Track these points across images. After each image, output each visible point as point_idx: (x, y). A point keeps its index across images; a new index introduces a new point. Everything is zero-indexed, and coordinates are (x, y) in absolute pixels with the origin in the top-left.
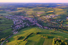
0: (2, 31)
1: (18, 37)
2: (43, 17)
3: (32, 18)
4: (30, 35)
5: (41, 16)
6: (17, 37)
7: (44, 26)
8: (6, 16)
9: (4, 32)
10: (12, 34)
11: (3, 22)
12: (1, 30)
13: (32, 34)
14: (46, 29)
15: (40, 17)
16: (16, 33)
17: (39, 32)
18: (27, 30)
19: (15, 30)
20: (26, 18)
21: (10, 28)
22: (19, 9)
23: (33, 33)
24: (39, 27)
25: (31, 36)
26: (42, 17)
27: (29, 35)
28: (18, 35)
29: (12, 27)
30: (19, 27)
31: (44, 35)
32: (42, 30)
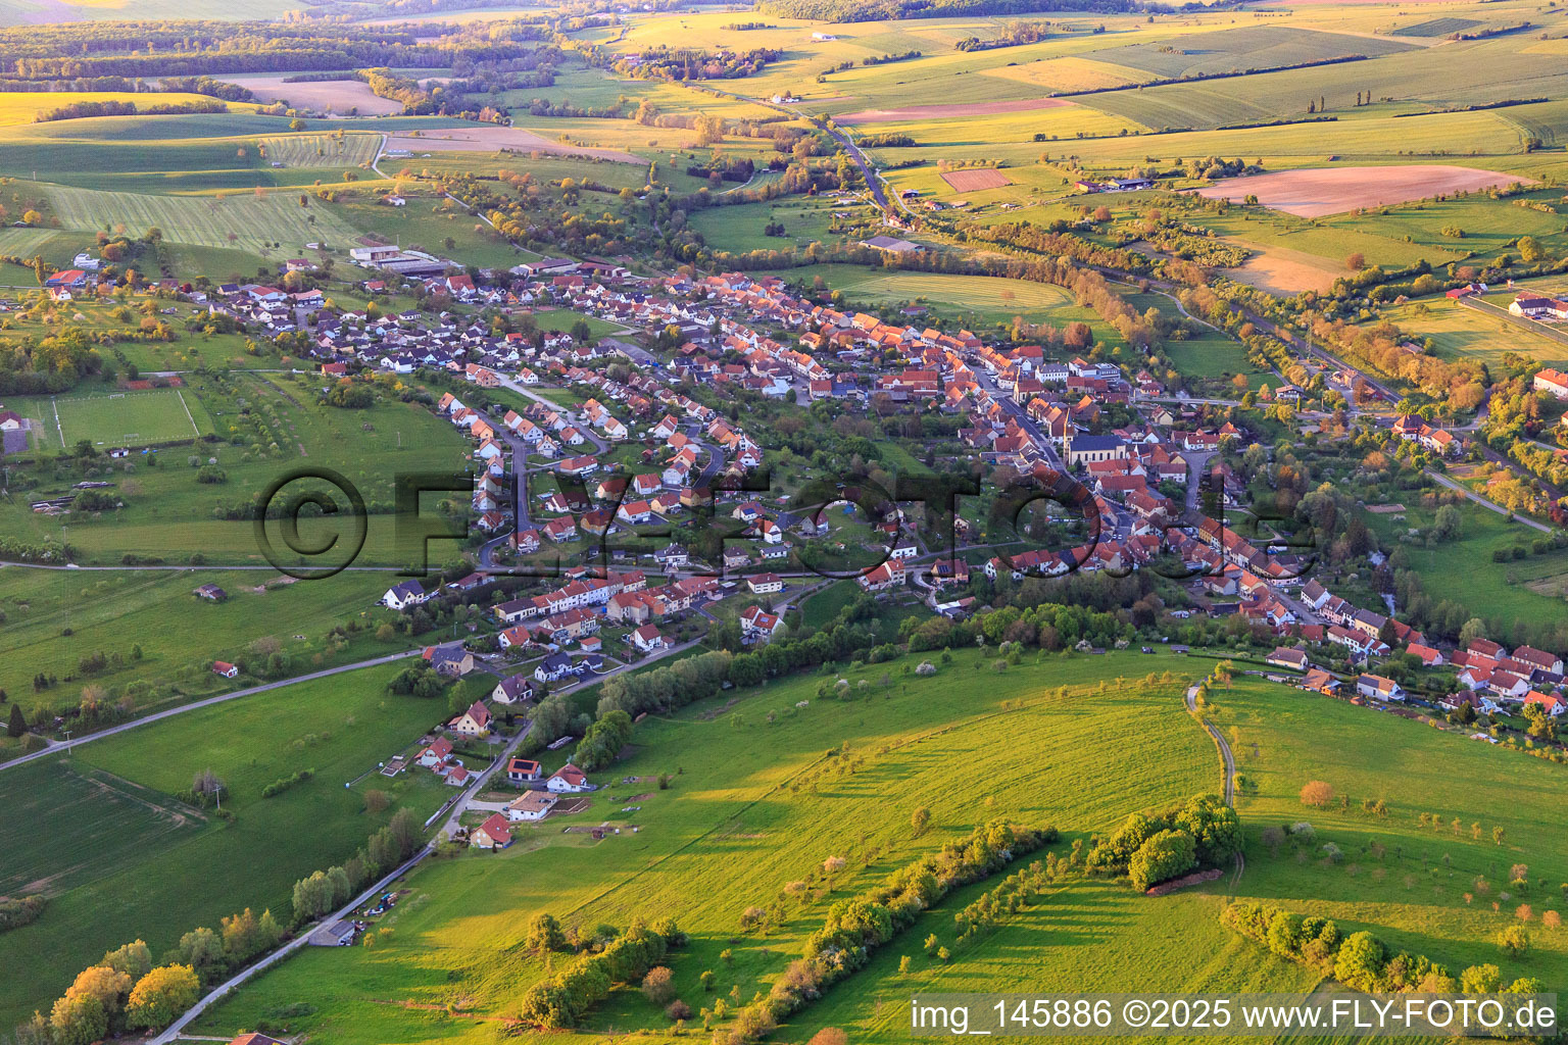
0: (98, 719)
1: (557, 943)
2: (1455, 317)
3: (1055, 351)
4: (943, 897)
5: (1389, 285)
6: (527, 927)
7: (1448, 638)
8: (269, 277)
9: (169, 779)
10: (407, 851)
11: (148, 459)
12: (91, 693)
13: (1030, 878)
14: (1510, 721)
15: (1348, 304)
16: (522, 812)
17: (1252, 812)
18: (868, 752)
19: (507, 722)
20: (888, 358)
21: (357, 640)
22: (685, 68)
23: (1049, 841)
24: (1264, 640)
25: (987, 939)
26: (1410, 319)
27: (907, 883)
28: (564, 867)
29: (417, 626)
30: (614, 639)
31: (1409, 920)
32: (1380, 757)
